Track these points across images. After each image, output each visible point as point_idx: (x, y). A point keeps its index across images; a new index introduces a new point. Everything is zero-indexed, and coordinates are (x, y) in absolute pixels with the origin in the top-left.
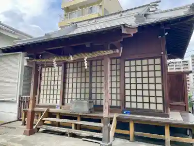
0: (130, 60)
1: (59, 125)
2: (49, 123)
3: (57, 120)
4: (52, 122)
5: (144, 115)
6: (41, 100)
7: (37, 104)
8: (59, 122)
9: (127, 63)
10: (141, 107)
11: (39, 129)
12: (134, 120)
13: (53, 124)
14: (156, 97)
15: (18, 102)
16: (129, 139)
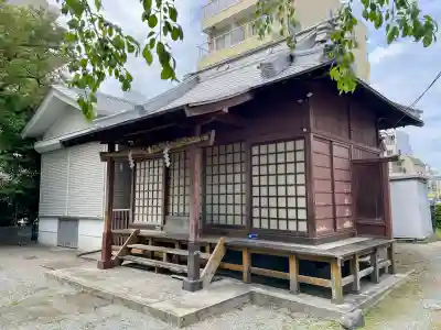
0: (259, 144)
2: (140, 252)
3: (150, 248)
4: (145, 251)
5: (266, 239)
6: (136, 217)
7: (130, 223)
8: (153, 252)
9: (255, 150)
11: (122, 261)
12: (249, 248)
13: (145, 254)
14: (297, 208)
16: (241, 279)
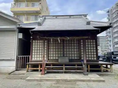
1: (52, 69)
10: (91, 59)
14: (94, 55)
15: (15, 60)
